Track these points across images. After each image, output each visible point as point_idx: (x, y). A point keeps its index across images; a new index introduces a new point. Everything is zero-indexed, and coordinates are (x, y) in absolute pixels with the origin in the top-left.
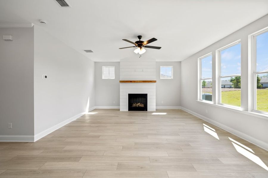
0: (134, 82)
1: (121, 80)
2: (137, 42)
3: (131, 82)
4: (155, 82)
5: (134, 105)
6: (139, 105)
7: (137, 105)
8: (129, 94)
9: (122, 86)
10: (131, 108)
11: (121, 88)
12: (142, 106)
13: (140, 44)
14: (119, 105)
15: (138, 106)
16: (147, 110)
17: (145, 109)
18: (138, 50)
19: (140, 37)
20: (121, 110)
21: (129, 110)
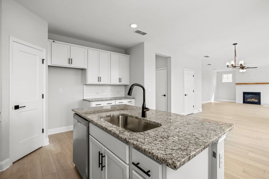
0: (248, 84)
1: (236, 83)
3: (245, 84)
5: (248, 100)
8: (243, 92)
9: (237, 86)
10: (245, 102)
12: (257, 101)
13: (242, 68)
14: (235, 100)
15: (252, 101)
17: (259, 103)
20: (236, 103)
21: (243, 103)
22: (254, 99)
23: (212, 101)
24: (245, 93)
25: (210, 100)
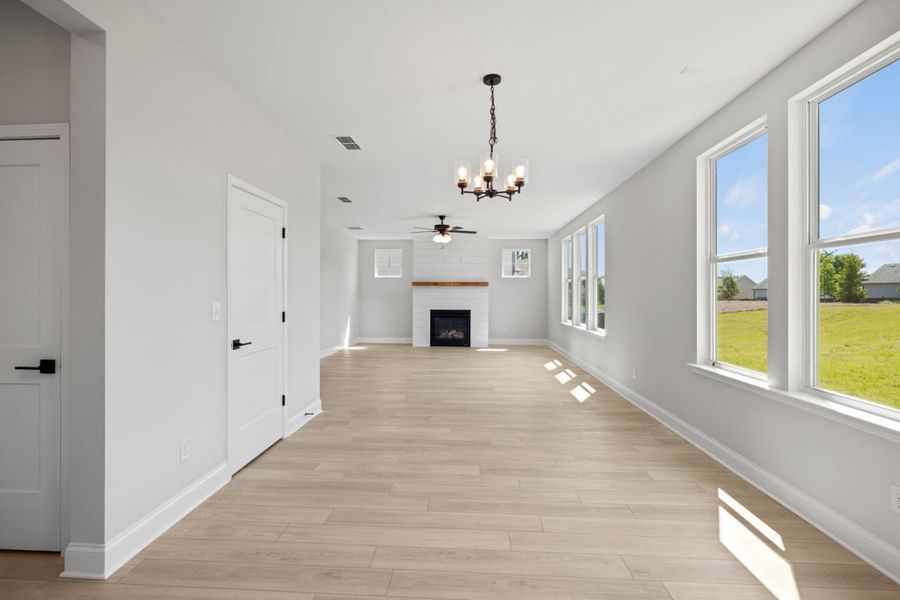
0: (443, 284)
1: (415, 280)
2: (437, 227)
3: (436, 284)
4: (485, 284)
5: (442, 335)
6: (453, 334)
7: (450, 334)
8: (431, 311)
9: (418, 292)
10: (437, 341)
11: (414, 296)
12: (460, 336)
13: (442, 229)
14: (410, 335)
15: (452, 336)
16: (469, 345)
17: (465, 342)
18: (439, 238)
19: (442, 218)
20: (414, 345)
21: (432, 345)
22: (454, 331)
23: (346, 346)
24: (435, 314)
25: (339, 342)
